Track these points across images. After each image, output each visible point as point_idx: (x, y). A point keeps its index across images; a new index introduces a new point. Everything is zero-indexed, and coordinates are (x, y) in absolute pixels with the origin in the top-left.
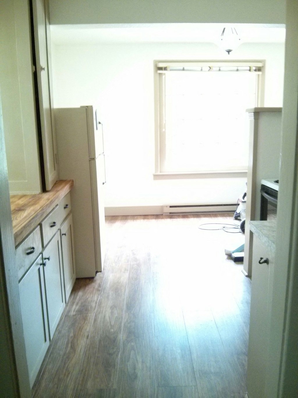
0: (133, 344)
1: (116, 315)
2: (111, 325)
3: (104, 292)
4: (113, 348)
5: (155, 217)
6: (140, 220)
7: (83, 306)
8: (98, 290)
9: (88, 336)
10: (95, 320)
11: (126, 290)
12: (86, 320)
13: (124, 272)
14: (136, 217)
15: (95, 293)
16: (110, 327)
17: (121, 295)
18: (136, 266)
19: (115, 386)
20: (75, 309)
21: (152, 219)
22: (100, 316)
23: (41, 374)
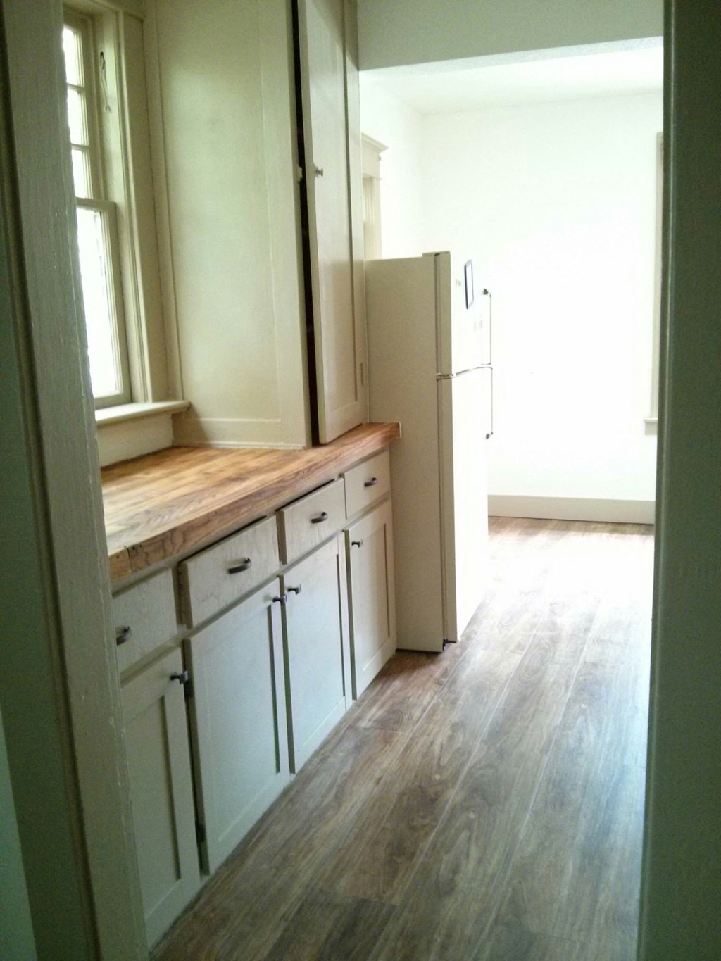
0: (472, 816)
1: (460, 745)
2: (439, 766)
3: (449, 690)
4: (424, 818)
5: (642, 529)
6: (599, 534)
7: (394, 712)
8: (439, 683)
9: (380, 779)
10: (408, 747)
11: (501, 693)
12: (388, 745)
13: (513, 652)
14: (593, 526)
15: (430, 688)
16: (435, 769)
17: (487, 701)
18: (547, 641)
19: (397, 900)
20: (373, 716)
21: (633, 533)
22: (422, 740)
23: (254, 840)
